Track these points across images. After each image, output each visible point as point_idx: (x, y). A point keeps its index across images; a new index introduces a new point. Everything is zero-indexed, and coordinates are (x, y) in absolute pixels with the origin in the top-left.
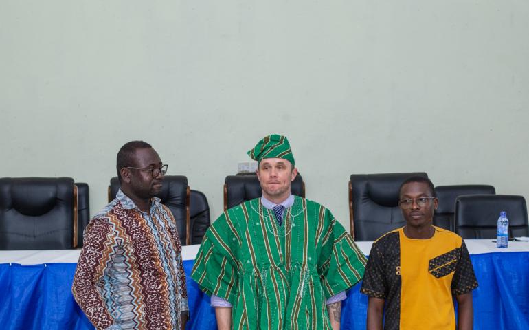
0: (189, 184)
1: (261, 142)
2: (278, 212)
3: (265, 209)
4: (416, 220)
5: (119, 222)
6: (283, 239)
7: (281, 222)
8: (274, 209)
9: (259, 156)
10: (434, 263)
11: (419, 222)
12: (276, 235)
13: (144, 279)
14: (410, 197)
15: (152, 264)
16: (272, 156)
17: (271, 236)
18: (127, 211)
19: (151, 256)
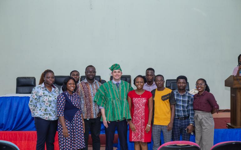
0: (101, 78)
1: (113, 66)
2: (117, 84)
3: (114, 84)
4: (160, 86)
5: (82, 86)
6: (119, 92)
7: (118, 87)
8: (116, 84)
9: (113, 69)
10: (162, 97)
11: (160, 87)
12: (117, 91)
13: (86, 102)
14: (158, 80)
15: (89, 97)
16: (117, 69)
17: (116, 91)
18: (85, 83)
19: (89, 95)
